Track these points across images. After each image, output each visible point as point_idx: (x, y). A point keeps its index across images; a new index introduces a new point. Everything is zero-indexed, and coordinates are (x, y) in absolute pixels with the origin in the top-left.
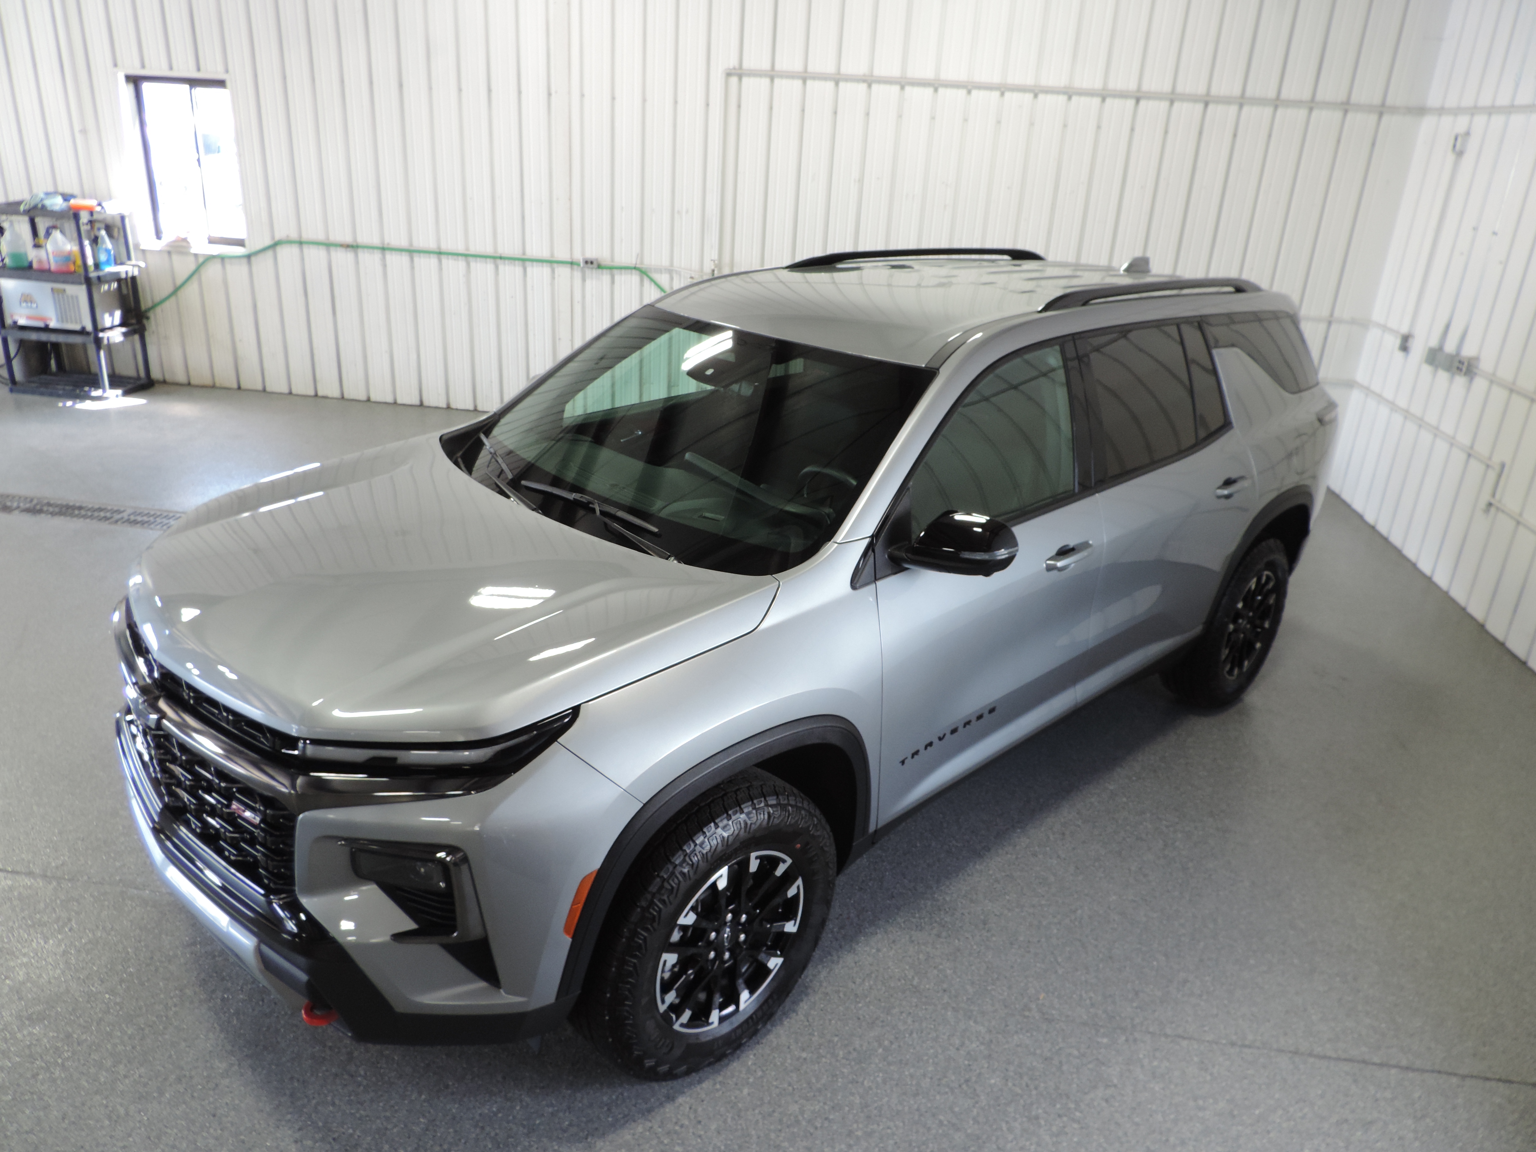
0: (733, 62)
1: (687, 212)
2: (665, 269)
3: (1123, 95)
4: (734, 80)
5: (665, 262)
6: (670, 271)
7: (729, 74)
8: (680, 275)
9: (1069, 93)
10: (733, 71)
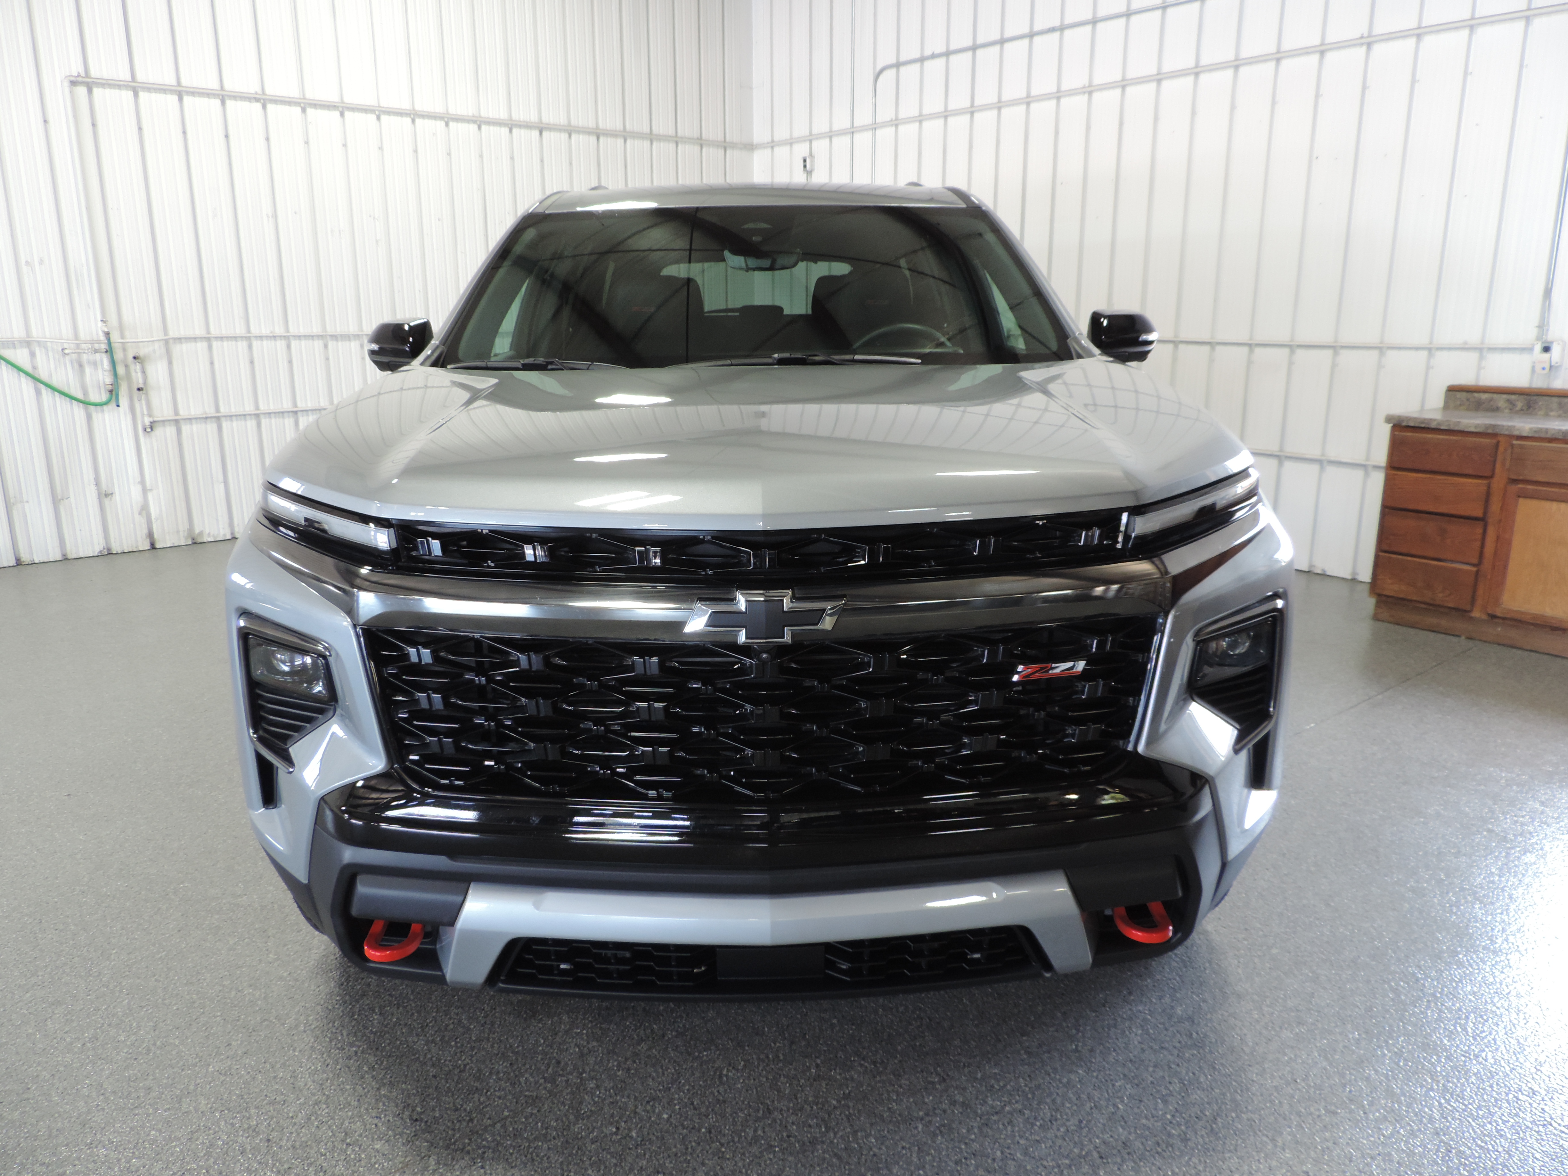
0: (76, 68)
1: (41, 262)
2: (20, 342)
3: (528, 126)
4: (82, 91)
5: (18, 333)
6: (27, 343)
7: (73, 83)
8: (46, 348)
9: (479, 122)
10: (80, 79)
